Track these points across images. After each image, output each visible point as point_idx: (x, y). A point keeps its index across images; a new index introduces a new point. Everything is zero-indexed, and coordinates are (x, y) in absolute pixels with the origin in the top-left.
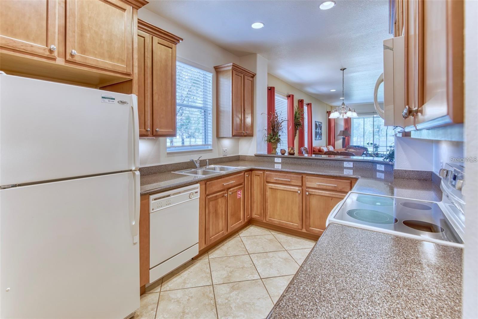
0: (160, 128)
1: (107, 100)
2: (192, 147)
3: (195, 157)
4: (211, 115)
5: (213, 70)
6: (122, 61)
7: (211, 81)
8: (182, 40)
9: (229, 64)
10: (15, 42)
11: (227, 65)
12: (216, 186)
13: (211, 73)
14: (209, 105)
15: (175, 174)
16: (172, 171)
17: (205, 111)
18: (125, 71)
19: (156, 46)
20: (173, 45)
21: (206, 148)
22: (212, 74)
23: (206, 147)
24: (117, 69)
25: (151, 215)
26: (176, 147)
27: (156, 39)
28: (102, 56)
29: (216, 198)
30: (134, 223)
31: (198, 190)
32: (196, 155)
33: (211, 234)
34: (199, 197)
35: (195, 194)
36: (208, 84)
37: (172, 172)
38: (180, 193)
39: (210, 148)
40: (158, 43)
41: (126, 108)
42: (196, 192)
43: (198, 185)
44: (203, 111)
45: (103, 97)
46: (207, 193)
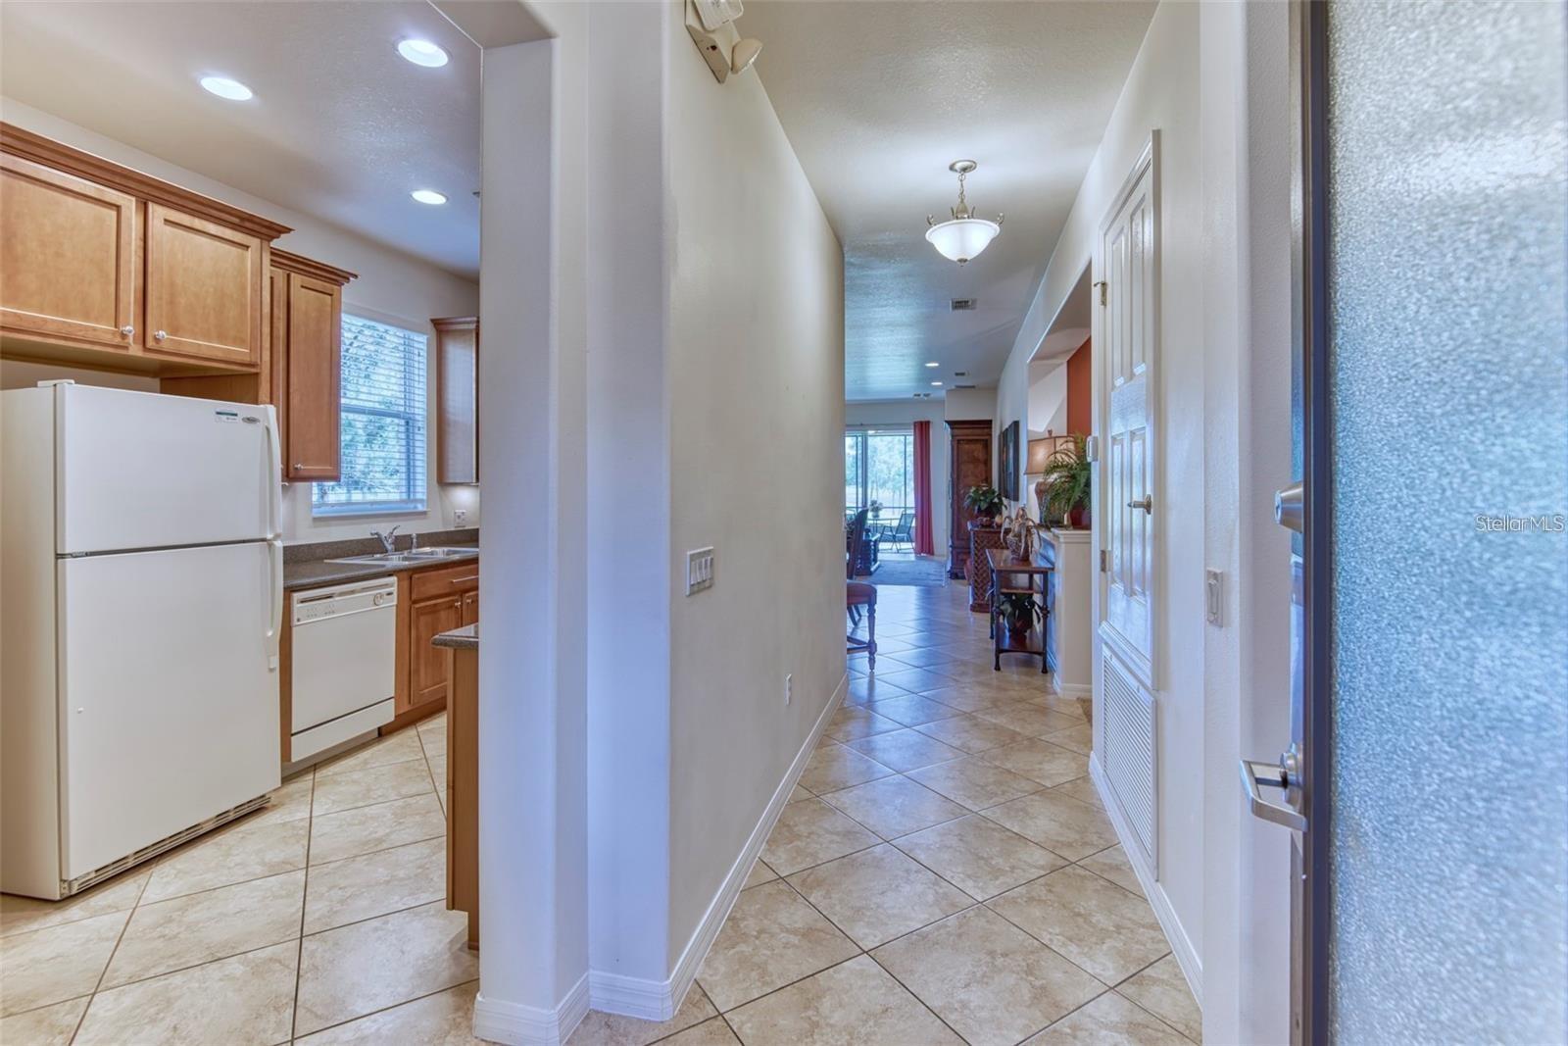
0: (305, 462)
1: (224, 417)
2: (374, 506)
3: (384, 529)
4: (424, 431)
5: (430, 326)
6: (241, 342)
7: (424, 353)
8: (356, 276)
9: (469, 319)
10: (70, 324)
11: (463, 319)
12: (435, 584)
13: (424, 333)
14: (419, 408)
15: (338, 564)
16: (326, 559)
17: (407, 423)
18: (247, 359)
19: (297, 293)
20: (336, 287)
21: (410, 508)
22: (425, 337)
23: (412, 506)
24: (234, 357)
25: (294, 630)
26: (333, 505)
27: (297, 279)
28: (207, 336)
29: (434, 610)
30: (270, 634)
31: (394, 589)
32: (383, 525)
33: (423, 683)
34: (395, 603)
35: (385, 597)
36: (417, 358)
37: (326, 561)
38: (353, 592)
39: (420, 508)
40: (302, 287)
41: (256, 430)
42: (389, 594)
43: (394, 579)
44: (403, 422)
45: (218, 413)
46: (414, 597)
